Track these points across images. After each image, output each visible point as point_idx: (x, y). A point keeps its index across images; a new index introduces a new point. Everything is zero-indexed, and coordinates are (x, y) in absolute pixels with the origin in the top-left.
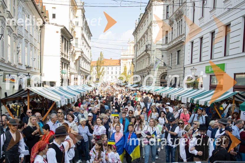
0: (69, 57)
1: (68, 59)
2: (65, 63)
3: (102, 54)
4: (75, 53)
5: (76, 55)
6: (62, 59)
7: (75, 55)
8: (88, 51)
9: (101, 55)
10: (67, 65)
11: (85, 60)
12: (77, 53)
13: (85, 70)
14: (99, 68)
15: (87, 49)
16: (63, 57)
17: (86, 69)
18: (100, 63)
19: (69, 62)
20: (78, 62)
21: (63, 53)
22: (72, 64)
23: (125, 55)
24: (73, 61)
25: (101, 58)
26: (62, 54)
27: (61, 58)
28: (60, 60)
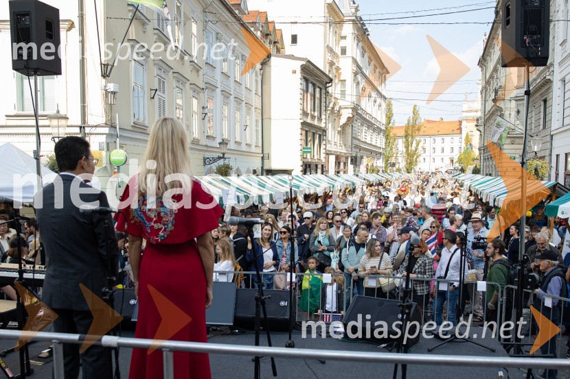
0: (324, 121)
1: (323, 125)
2: (312, 133)
3: (417, 109)
4: (339, 111)
5: (341, 115)
6: (304, 124)
7: (339, 115)
8: (380, 106)
9: (415, 112)
10: (320, 135)
11: (370, 125)
12: (343, 111)
13: (371, 145)
14: (410, 139)
15: (375, 101)
16: (309, 120)
17: (374, 143)
18: (412, 131)
19: (324, 131)
20: (349, 130)
21: (309, 112)
22: (332, 135)
23: (471, 111)
24: (334, 128)
25: (415, 119)
26: (305, 114)
27: (302, 123)
28: (300, 126)
